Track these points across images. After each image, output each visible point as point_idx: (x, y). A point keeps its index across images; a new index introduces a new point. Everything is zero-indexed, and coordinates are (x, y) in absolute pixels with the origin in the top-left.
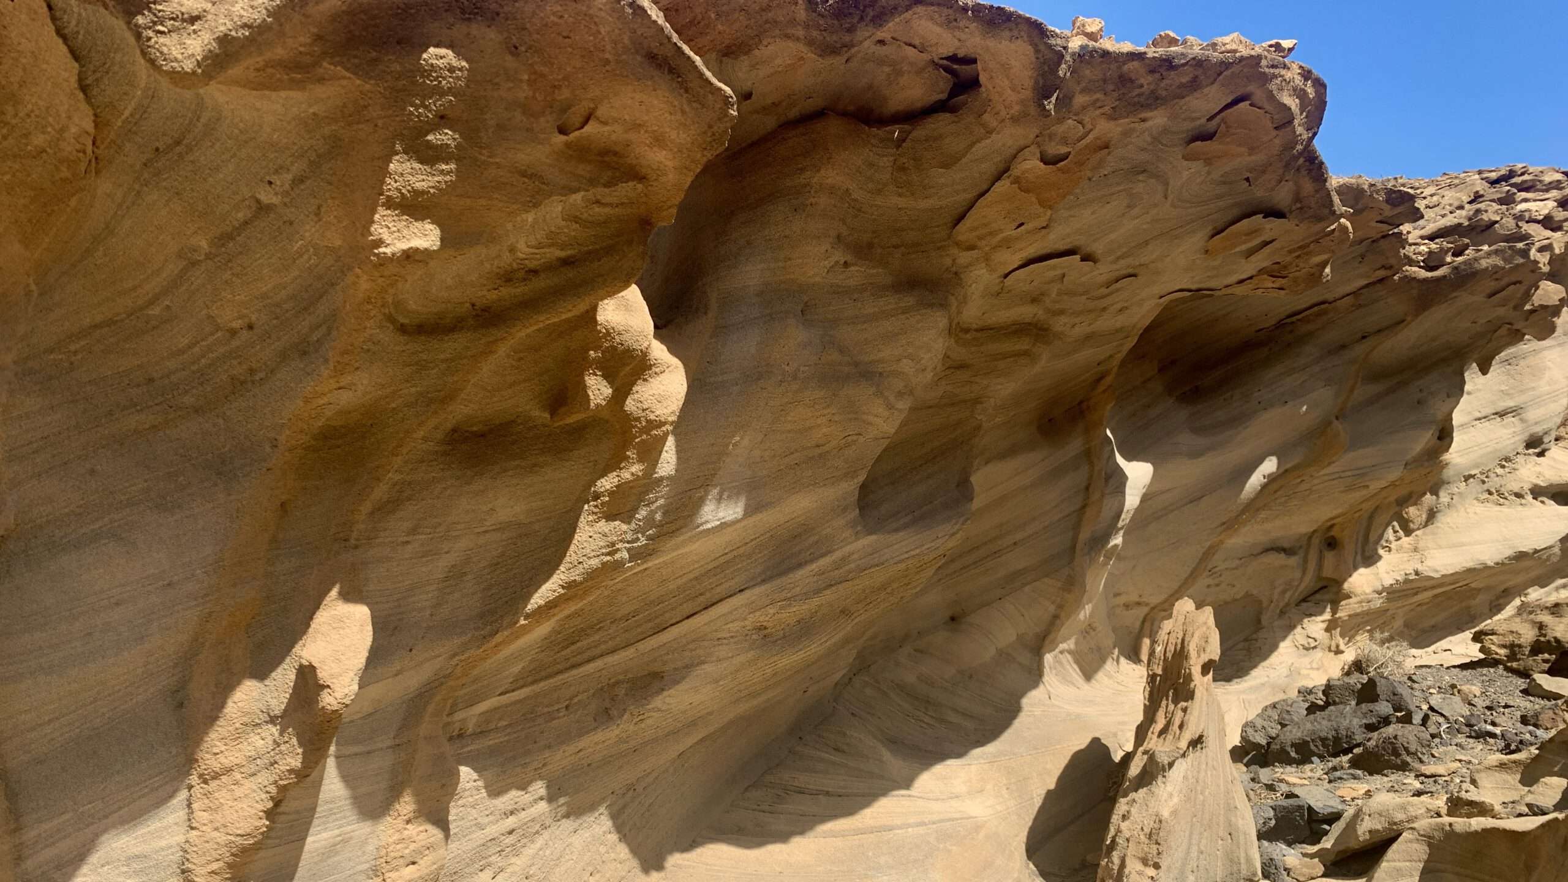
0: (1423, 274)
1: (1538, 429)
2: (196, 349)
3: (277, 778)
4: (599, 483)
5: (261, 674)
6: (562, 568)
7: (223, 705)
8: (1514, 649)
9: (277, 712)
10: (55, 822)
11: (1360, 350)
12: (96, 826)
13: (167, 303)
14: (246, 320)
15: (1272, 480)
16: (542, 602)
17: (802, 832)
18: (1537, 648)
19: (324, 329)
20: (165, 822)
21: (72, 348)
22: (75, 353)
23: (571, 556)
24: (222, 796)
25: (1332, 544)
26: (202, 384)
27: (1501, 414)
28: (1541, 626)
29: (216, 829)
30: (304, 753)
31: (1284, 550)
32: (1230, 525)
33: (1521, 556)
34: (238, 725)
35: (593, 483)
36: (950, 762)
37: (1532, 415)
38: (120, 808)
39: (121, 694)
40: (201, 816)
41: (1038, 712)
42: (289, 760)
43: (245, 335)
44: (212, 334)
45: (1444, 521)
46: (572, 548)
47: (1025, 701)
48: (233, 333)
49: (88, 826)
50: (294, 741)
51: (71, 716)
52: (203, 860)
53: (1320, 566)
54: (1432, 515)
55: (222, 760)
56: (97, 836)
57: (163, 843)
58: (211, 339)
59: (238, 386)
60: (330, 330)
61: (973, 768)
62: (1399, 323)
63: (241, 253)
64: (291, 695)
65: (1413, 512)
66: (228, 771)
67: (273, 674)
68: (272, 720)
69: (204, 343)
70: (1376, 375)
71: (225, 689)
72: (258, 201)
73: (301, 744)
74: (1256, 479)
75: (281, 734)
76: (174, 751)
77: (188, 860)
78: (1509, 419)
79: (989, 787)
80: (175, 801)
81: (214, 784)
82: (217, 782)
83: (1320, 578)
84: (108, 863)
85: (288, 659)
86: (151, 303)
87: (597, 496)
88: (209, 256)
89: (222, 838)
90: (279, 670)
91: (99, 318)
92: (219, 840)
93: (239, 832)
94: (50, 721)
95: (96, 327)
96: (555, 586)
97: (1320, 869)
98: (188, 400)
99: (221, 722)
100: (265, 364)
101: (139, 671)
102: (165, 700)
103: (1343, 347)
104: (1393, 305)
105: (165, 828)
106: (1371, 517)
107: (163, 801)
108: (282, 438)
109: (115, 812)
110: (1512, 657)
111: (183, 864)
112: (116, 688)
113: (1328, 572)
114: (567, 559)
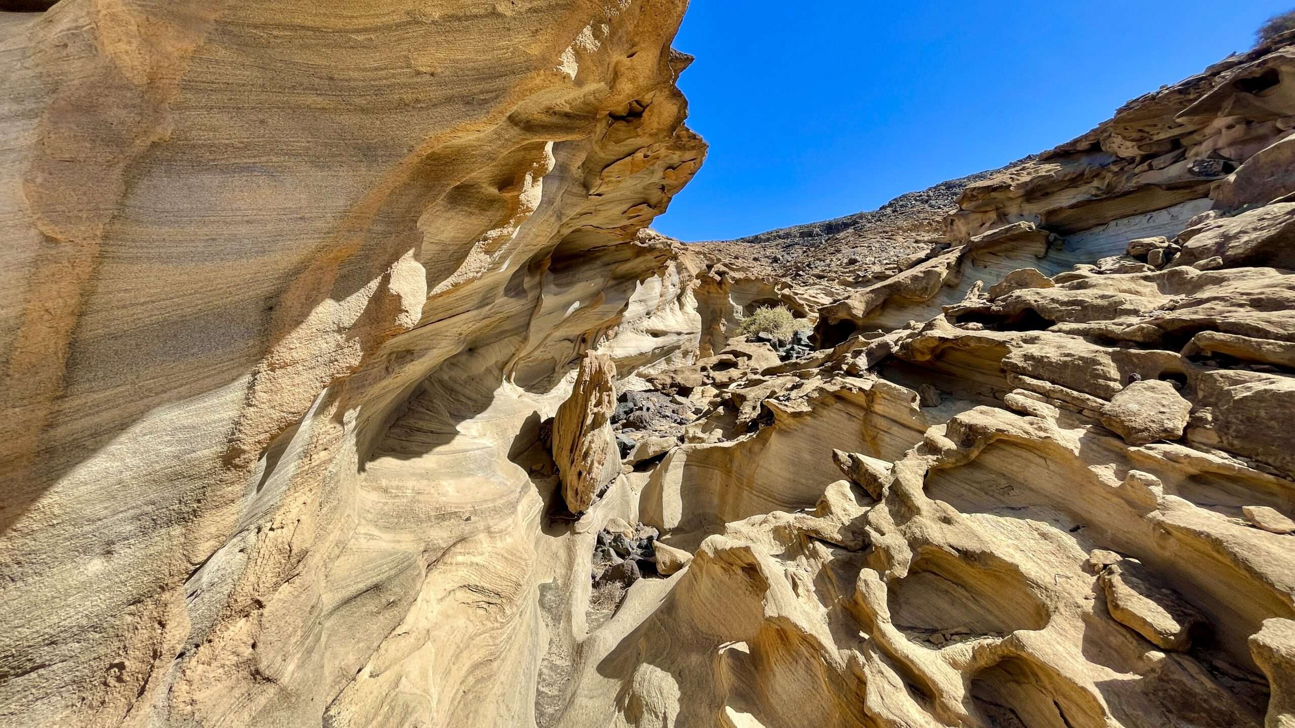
0: (640, 244)
1: (650, 309)
2: (384, 73)
3: (335, 372)
4: (489, 232)
5: (339, 295)
6: (455, 274)
7: (308, 314)
8: (664, 385)
9: (346, 325)
10: (108, 393)
11: (613, 267)
12: (150, 399)
13: (373, 37)
14: (433, 70)
15: (577, 310)
16: (439, 292)
17: (427, 452)
18: (672, 386)
19: (494, 94)
20: (222, 400)
21: (275, 33)
22: (276, 37)
23: (463, 269)
24: (285, 382)
25: (584, 340)
26: (376, 95)
27: (641, 301)
28: (672, 378)
29: (273, 407)
30: (363, 356)
31: (569, 340)
32: (557, 327)
33: (641, 354)
34: (314, 330)
35: (486, 231)
36: (468, 420)
37: (650, 303)
38: (181, 385)
39: (221, 291)
40: (261, 395)
41: (502, 398)
42: (349, 359)
43: (428, 77)
44: (402, 68)
45: (621, 337)
46: (464, 264)
47: (495, 393)
48: (418, 73)
49: (142, 398)
50: (358, 346)
51: (167, 302)
52: (255, 431)
53: (579, 349)
54: (616, 334)
55: (294, 354)
56: (148, 408)
57: (216, 417)
58: (399, 71)
59: (402, 106)
60: (497, 97)
61: (479, 424)
62: (628, 260)
63: (460, 31)
64: (362, 315)
65: (610, 332)
66: (295, 363)
67: (348, 299)
68: (340, 330)
69: (392, 71)
70: (614, 278)
71: (311, 302)
72: (494, 8)
73: (362, 349)
74: (571, 310)
75: (347, 340)
76: (251, 343)
77: (240, 431)
78: (643, 303)
79: (488, 433)
80: (236, 383)
81: (279, 372)
82: (283, 371)
83: (578, 354)
84: (151, 433)
85: (362, 290)
86: (358, 31)
87: (485, 239)
88: (434, 22)
89: (276, 415)
90: (354, 296)
91: (309, 23)
92: (273, 416)
93: (292, 410)
94: (142, 304)
95: (303, 27)
96: (449, 284)
97: (632, 469)
98: (358, 101)
99: (304, 326)
100: (430, 99)
101: (249, 276)
102: (257, 303)
103: (608, 264)
104: (628, 253)
105: (222, 405)
106: (597, 333)
107: (224, 383)
108: (418, 148)
109: (175, 388)
110: (664, 388)
111: (233, 434)
112: (219, 286)
113: (581, 352)
114: (460, 270)
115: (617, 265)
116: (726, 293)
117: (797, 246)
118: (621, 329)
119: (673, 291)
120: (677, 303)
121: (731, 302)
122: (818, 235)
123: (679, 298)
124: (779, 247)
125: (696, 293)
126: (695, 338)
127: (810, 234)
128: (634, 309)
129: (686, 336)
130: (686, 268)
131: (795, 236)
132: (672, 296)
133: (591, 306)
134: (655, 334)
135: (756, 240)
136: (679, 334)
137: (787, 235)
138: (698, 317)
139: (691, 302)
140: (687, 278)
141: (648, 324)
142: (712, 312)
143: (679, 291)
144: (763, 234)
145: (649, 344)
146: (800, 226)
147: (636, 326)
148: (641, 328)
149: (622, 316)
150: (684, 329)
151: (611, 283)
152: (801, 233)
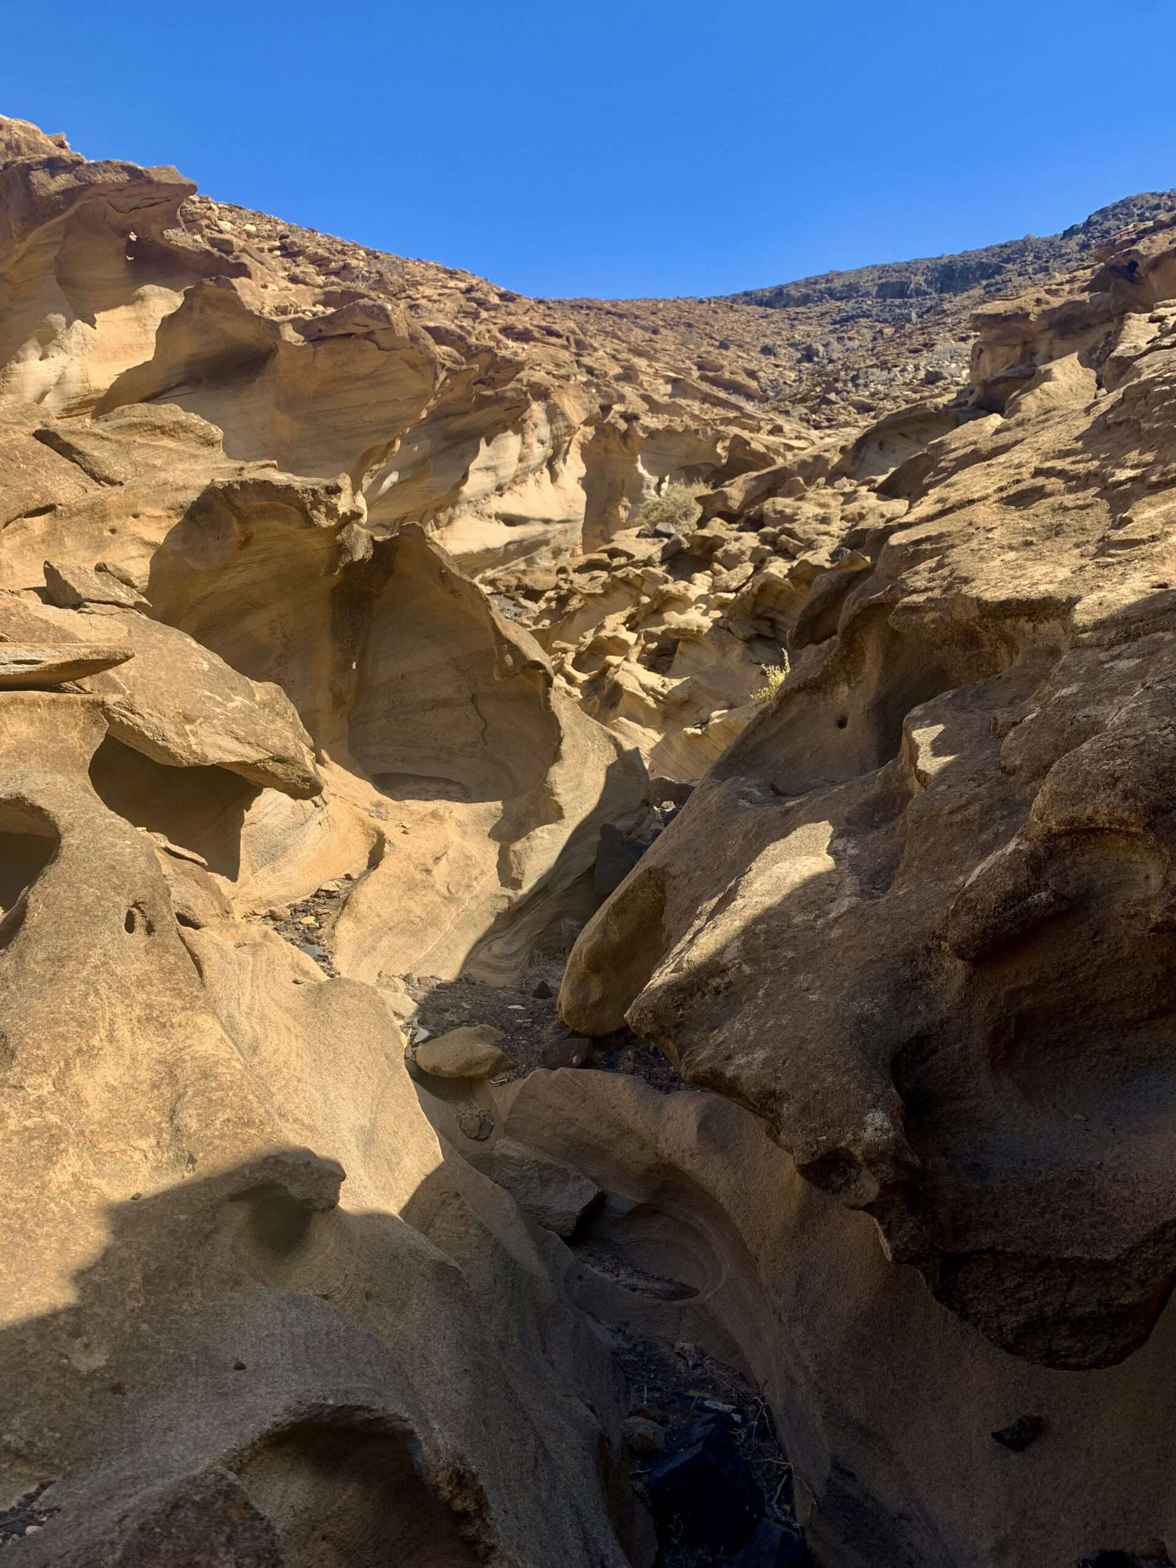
115: (450, 419)
116: (634, 455)
117: (863, 321)
118: (458, 512)
119: (539, 452)
120: (546, 471)
121: (641, 469)
122: (918, 292)
123: (550, 463)
124: (828, 319)
125: (586, 452)
126: (573, 528)
127: (901, 290)
128: (477, 482)
129: (559, 526)
130: (563, 414)
131: (867, 294)
132: (538, 461)
133: (414, 479)
134: (510, 521)
135: (777, 298)
136: (547, 522)
137: (851, 291)
138: (582, 496)
139: (573, 468)
140: (564, 430)
141: (499, 504)
142: (610, 485)
143: (550, 452)
144: (796, 284)
145: (500, 536)
146: (884, 269)
147: (480, 507)
148: (488, 511)
149: (459, 492)
150: (556, 514)
151: (443, 444)
152: (882, 287)
